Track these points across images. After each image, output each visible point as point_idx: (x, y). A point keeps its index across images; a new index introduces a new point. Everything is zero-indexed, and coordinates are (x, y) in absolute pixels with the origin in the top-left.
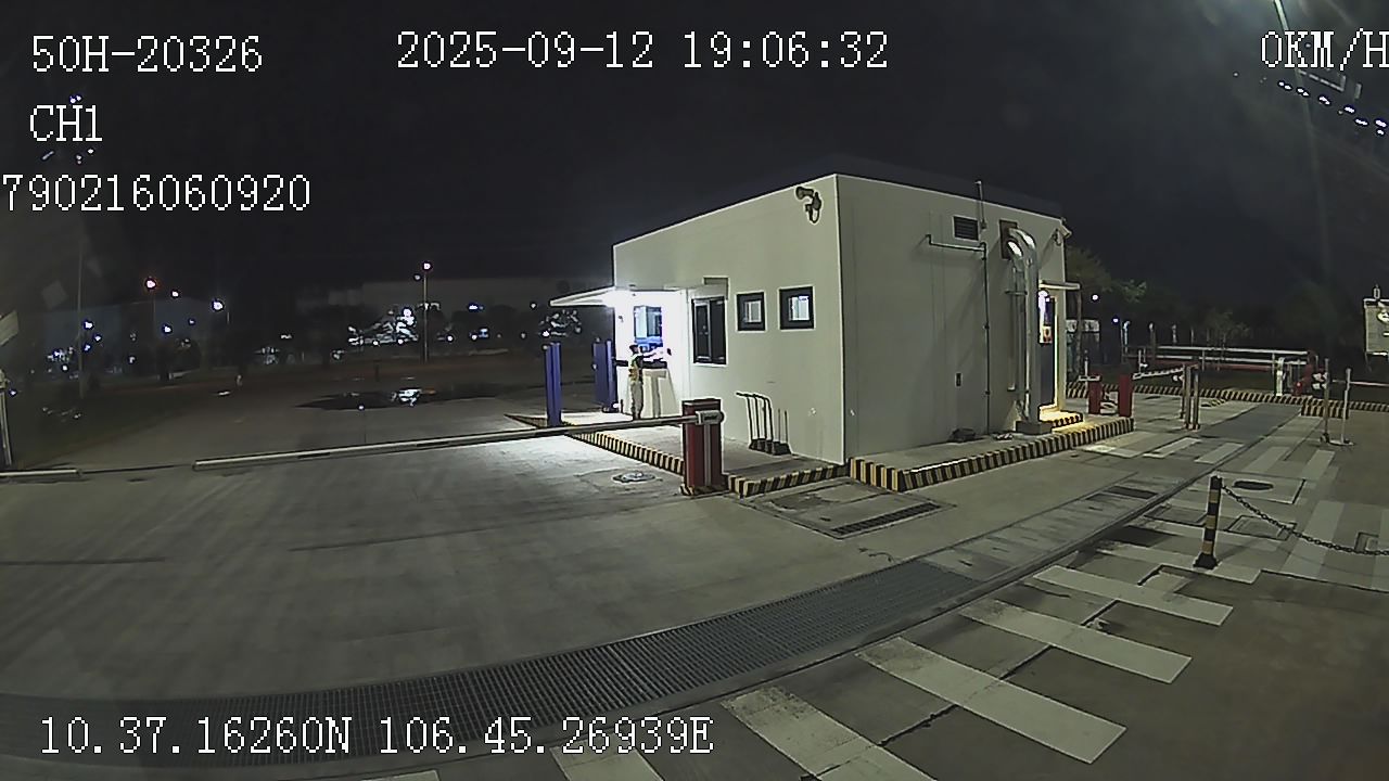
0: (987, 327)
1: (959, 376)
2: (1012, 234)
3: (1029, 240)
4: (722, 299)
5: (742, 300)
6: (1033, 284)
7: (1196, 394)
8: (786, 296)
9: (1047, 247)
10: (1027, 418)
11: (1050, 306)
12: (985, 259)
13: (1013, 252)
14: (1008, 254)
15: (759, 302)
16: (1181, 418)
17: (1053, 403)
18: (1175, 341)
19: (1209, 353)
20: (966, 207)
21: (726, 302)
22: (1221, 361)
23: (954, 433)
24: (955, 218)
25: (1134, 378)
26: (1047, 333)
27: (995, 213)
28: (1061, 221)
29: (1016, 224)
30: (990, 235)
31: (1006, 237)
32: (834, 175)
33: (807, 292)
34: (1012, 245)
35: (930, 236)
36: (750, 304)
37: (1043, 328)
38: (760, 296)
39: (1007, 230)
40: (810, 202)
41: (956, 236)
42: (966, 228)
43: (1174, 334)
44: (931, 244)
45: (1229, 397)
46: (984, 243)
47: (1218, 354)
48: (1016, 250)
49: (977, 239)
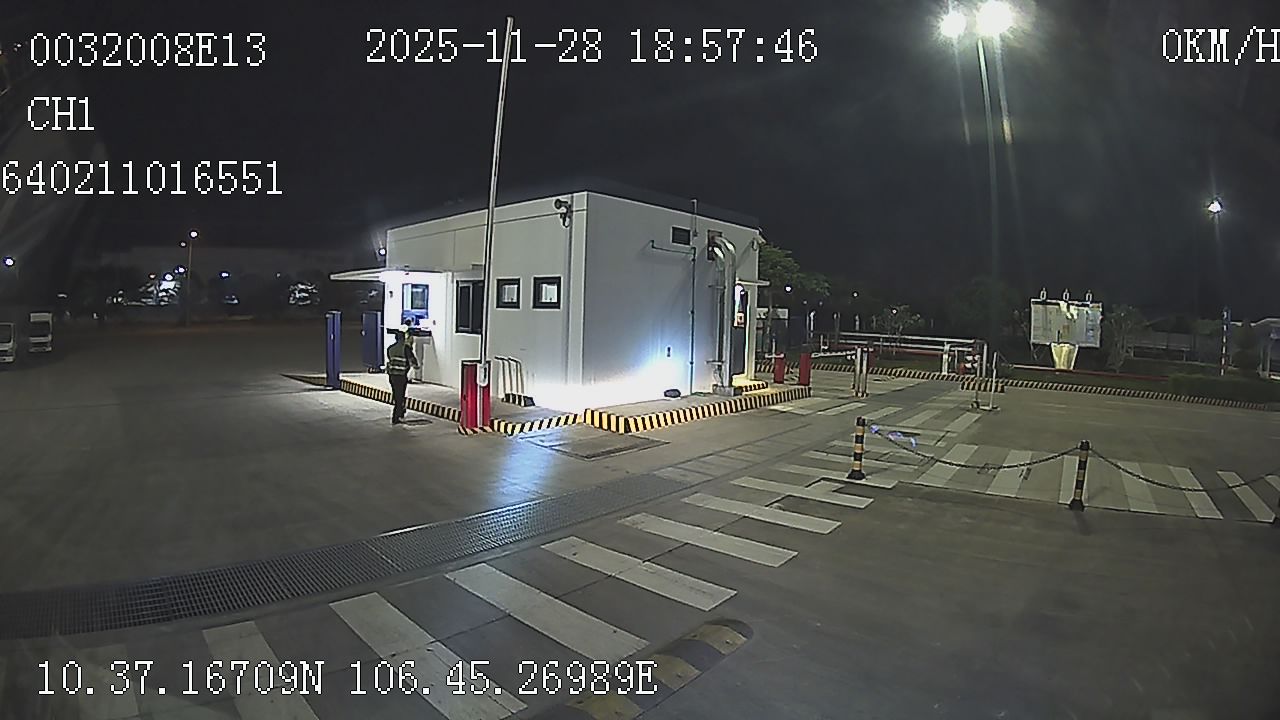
0: (693, 312)
1: (669, 349)
2: (719, 242)
3: (730, 247)
4: (484, 282)
5: (501, 283)
6: (731, 280)
7: (865, 371)
8: (539, 283)
9: (745, 251)
10: (721, 383)
11: (744, 298)
12: (694, 260)
13: (717, 255)
14: (712, 256)
15: (516, 286)
16: (853, 388)
17: (743, 372)
18: (857, 328)
19: (886, 340)
20: (683, 220)
21: (487, 284)
22: (896, 346)
23: (665, 392)
24: (673, 228)
25: (813, 356)
26: (741, 318)
27: (704, 224)
28: (758, 232)
29: (721, 233)
30: (700, 242)
31: (712, 243)
32: (585, 193)
33: (556, 281)
34: (717, 250)
35: (653, 241)
36: (507, 287)
37: (738, 315)
38: (517, 282)
39: (713, 238)
40: (565, 211)
41: (673, 242)
42: (682, 236)
43: (857, 323)
44: (653, 247)
45: (899, 375)
46: (695, 248)
47: (895, 340)
48: (720, 255)
49: (689, 244)
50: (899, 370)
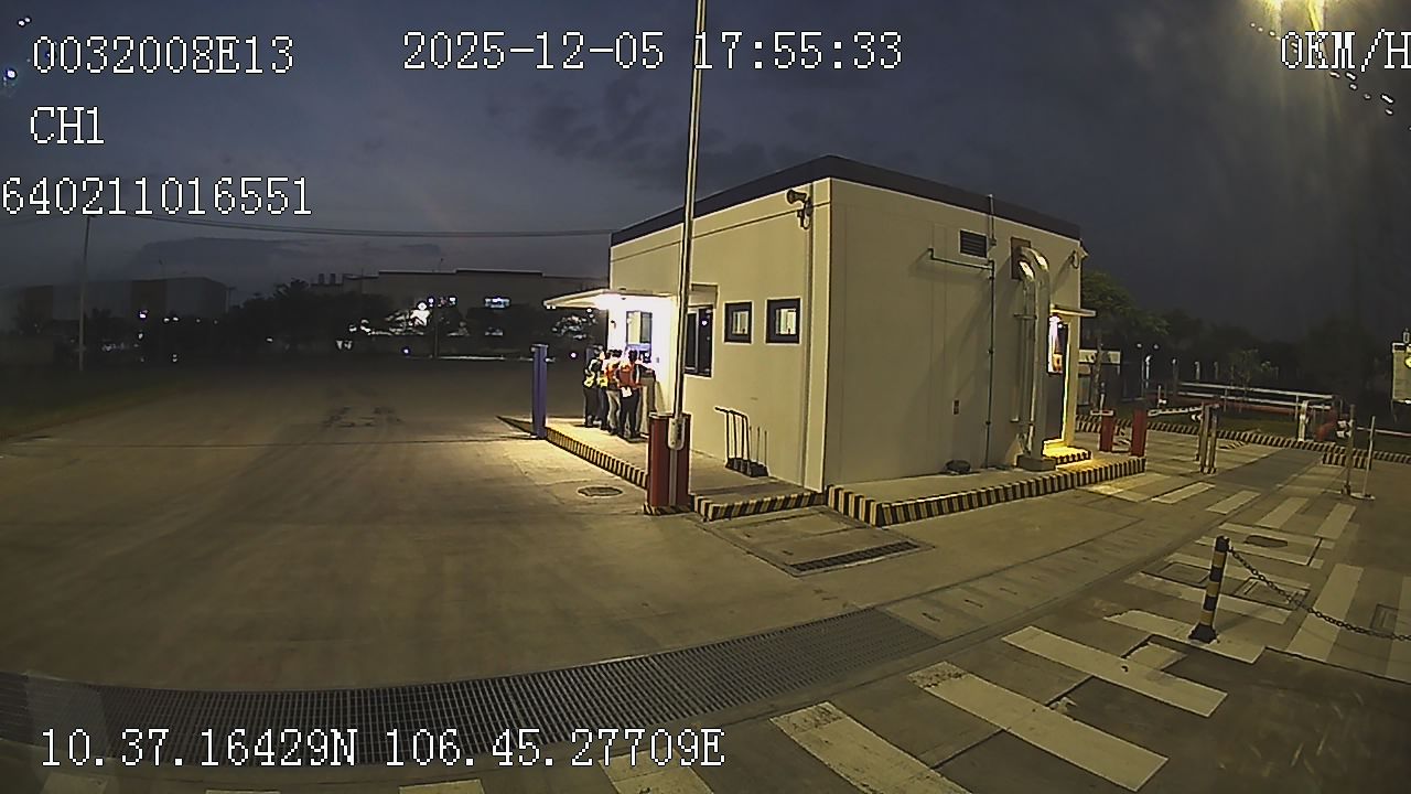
0: (991, 352)
1: (957, 403)
2: (1024, 253)
4: (711, 307)
5: (731, 309)
6: (1044, 308)
7: (1214, 435)
8: (774, 307)
9: (1063, 269)
10: (1029, 452)
11: (1063, 333)
12: (992, 278)
13: (1024, 272)
14: (1019, 275)
16: (1198, 460)
17: (1059, 437)
18: (1198, 378)
19: (1231, 393)
20: (975, 222)
21: (714, 310)
22: (1244, 402)
23: (948, 464)
24: (962, 233)
25: (1150, 415)
26: (1057, 361)
27: (1006, 230)
29: (1030, 243)
30: (1000, 253)
31: (1017, 257)
32: (828, 179)
33: (793, 304)
34: (1023, 265)
36: (739, 314)
37: (1053, 358)
38: (747, 307)
39: (1019, 249)
40: (803, 206)
41: (962, 251)
43: (1198, 370)
44: (933, 259)
45: (1249, 440)
46: (993, 262)
47: (1241, 393)
48: (1028, 272)
49: (984, 256)
50: (1249, 433)
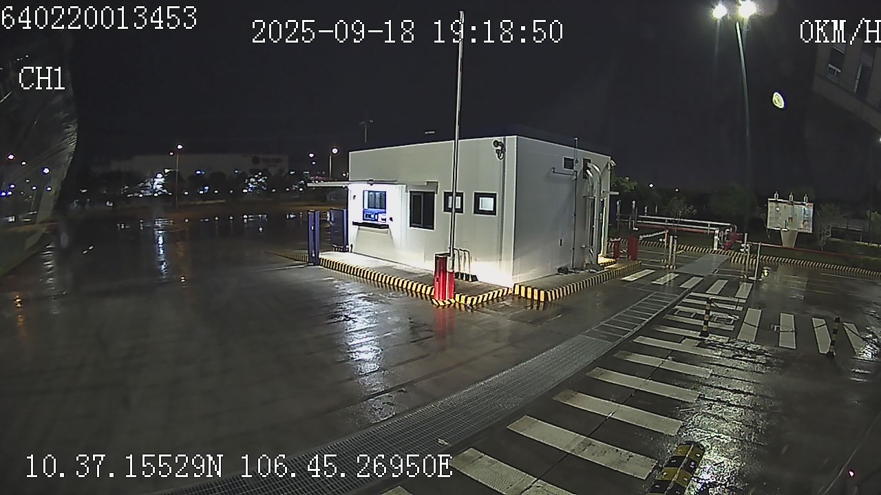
0: (575, 215)
1: (561, 240)
2: (589, 166)
3: (597, 169)
4: (434, 193)
5: (447, 195)
8: (478, 196)
9: (603, 172)
10: (591, 262)
11: (602, 203)
12: (576, 179)
14: (586, 176)
15: (461, 197)
16: (664, 261)
18: (646, 211)
19: (669, 221)
20: (569, 152)
21: (436, 195)
22: (677, 226)
23: (558, 270)
24: (565, 158)
27: (581, 154)
28: (610, 158)
29: (590, 160)
30: (579, 167)
31: (586, 168)
32: (515, 137)
33: (493, 196)
35: (553, 168)
39: (587, 164)
41: (565, 168)
42: (569, 164)
44: (554, 172)
46: (576, 171)
47: (676, 222)
48: (591, 174)
49: (573, 168)
50: (686, 246)
